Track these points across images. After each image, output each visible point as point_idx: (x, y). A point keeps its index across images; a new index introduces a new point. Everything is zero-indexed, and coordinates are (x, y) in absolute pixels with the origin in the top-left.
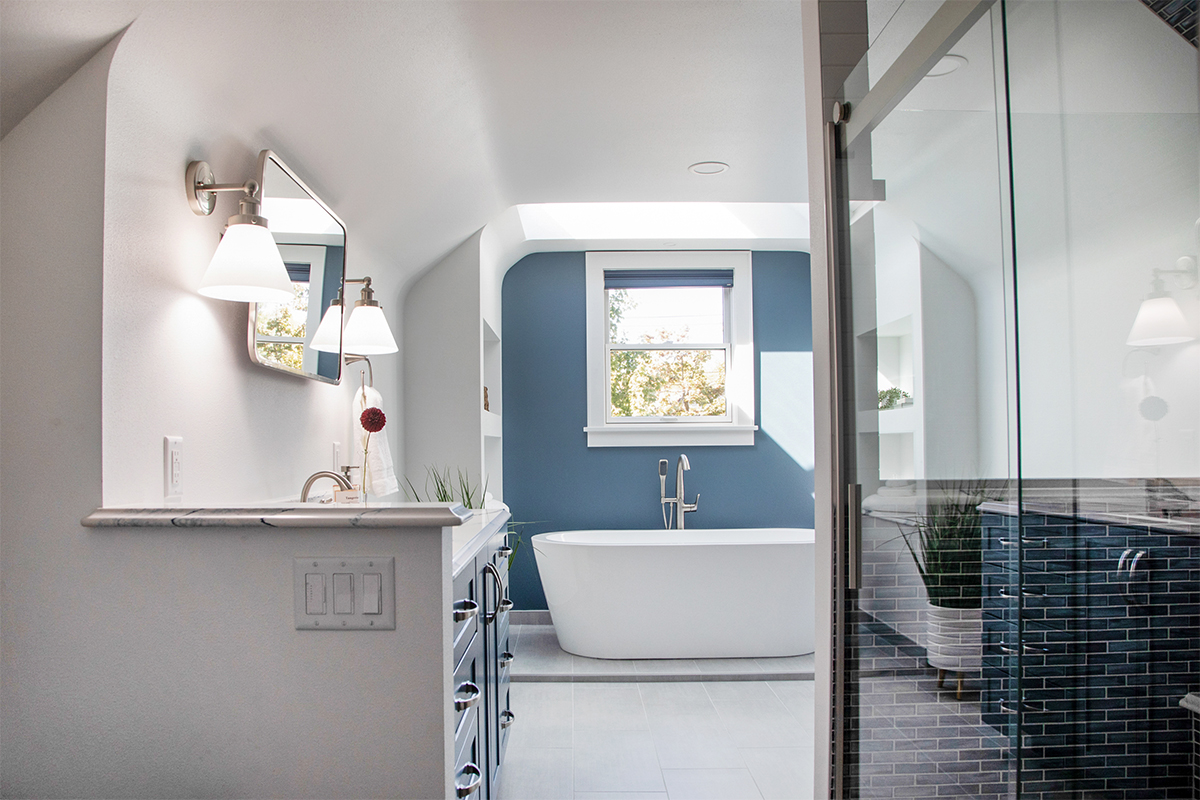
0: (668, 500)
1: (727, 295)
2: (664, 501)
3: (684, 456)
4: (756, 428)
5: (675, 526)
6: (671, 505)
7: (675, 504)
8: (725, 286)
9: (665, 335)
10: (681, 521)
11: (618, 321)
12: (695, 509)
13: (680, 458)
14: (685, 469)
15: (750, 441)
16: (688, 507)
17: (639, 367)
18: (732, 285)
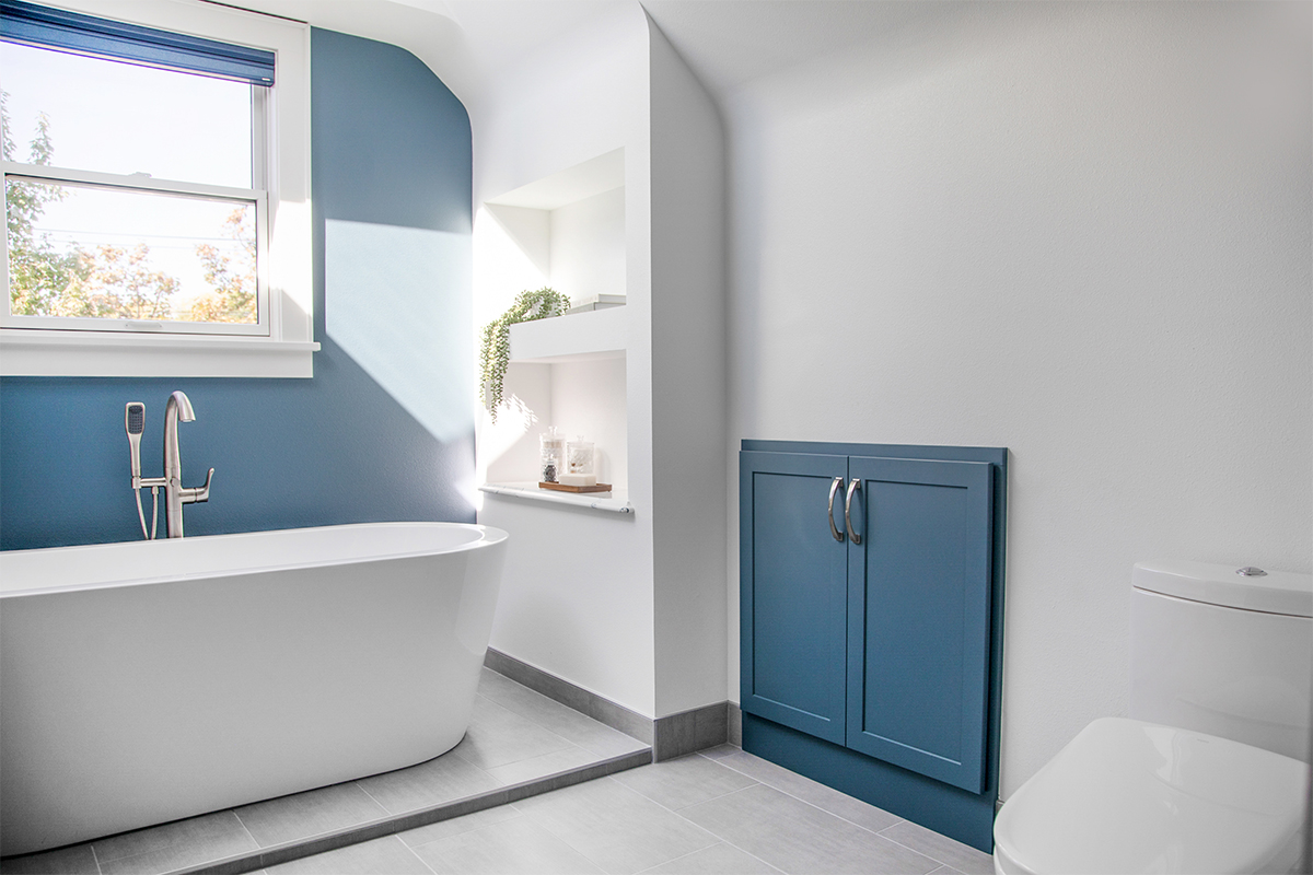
0: (148, 482)
1: (259, 103)
2: (138, 484)
3: (179, 395)
4: (318, 347)
5: (165, 532)
6: (155, 491)
7: (164, 490)
8: (257, 81)
9: (111, 254)
10: (177, 521)
11: (33, 217)
12: (205, 496)
13: (173, 399)
14: (186, 418)
15: (306, 370)
16: (190, 494)
17: (70, 288)
18: (273, 82)
